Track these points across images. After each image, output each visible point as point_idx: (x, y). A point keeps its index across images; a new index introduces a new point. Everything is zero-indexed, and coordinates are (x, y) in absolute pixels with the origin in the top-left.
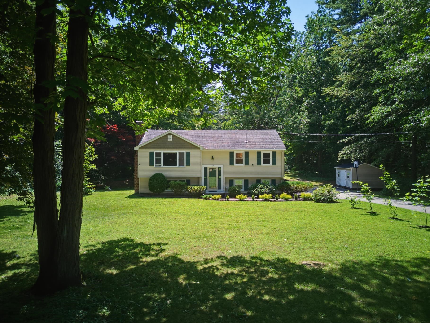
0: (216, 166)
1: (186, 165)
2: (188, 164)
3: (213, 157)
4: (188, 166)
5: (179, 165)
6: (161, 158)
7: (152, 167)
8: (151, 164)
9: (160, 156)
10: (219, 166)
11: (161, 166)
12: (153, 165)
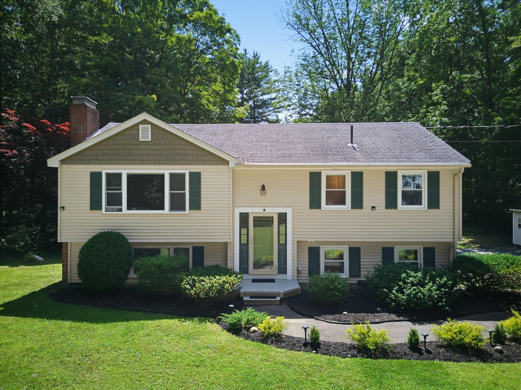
0: (273, 211)
1: (190, 209)
2: (196, 205)
3: (263, 188)
4: (195, 213)
5: (172, 208)
6: (120, 189)
7: (96, 213)
8: (95, 205)
9: (120, 185)
10: (282, 210)
11: (121, 210)
12: (101, 209)
